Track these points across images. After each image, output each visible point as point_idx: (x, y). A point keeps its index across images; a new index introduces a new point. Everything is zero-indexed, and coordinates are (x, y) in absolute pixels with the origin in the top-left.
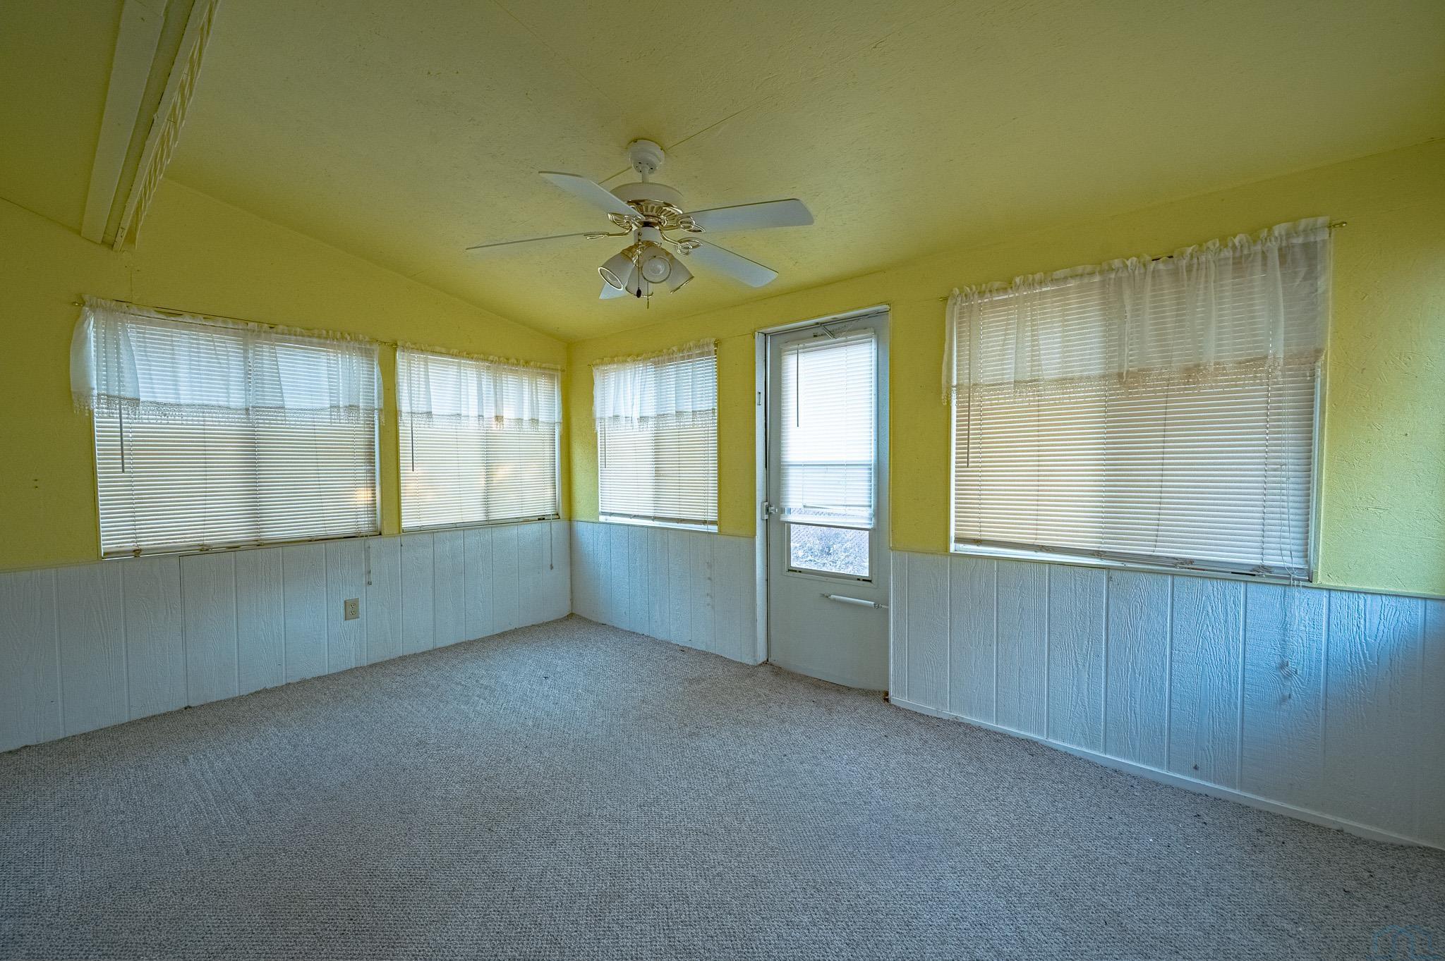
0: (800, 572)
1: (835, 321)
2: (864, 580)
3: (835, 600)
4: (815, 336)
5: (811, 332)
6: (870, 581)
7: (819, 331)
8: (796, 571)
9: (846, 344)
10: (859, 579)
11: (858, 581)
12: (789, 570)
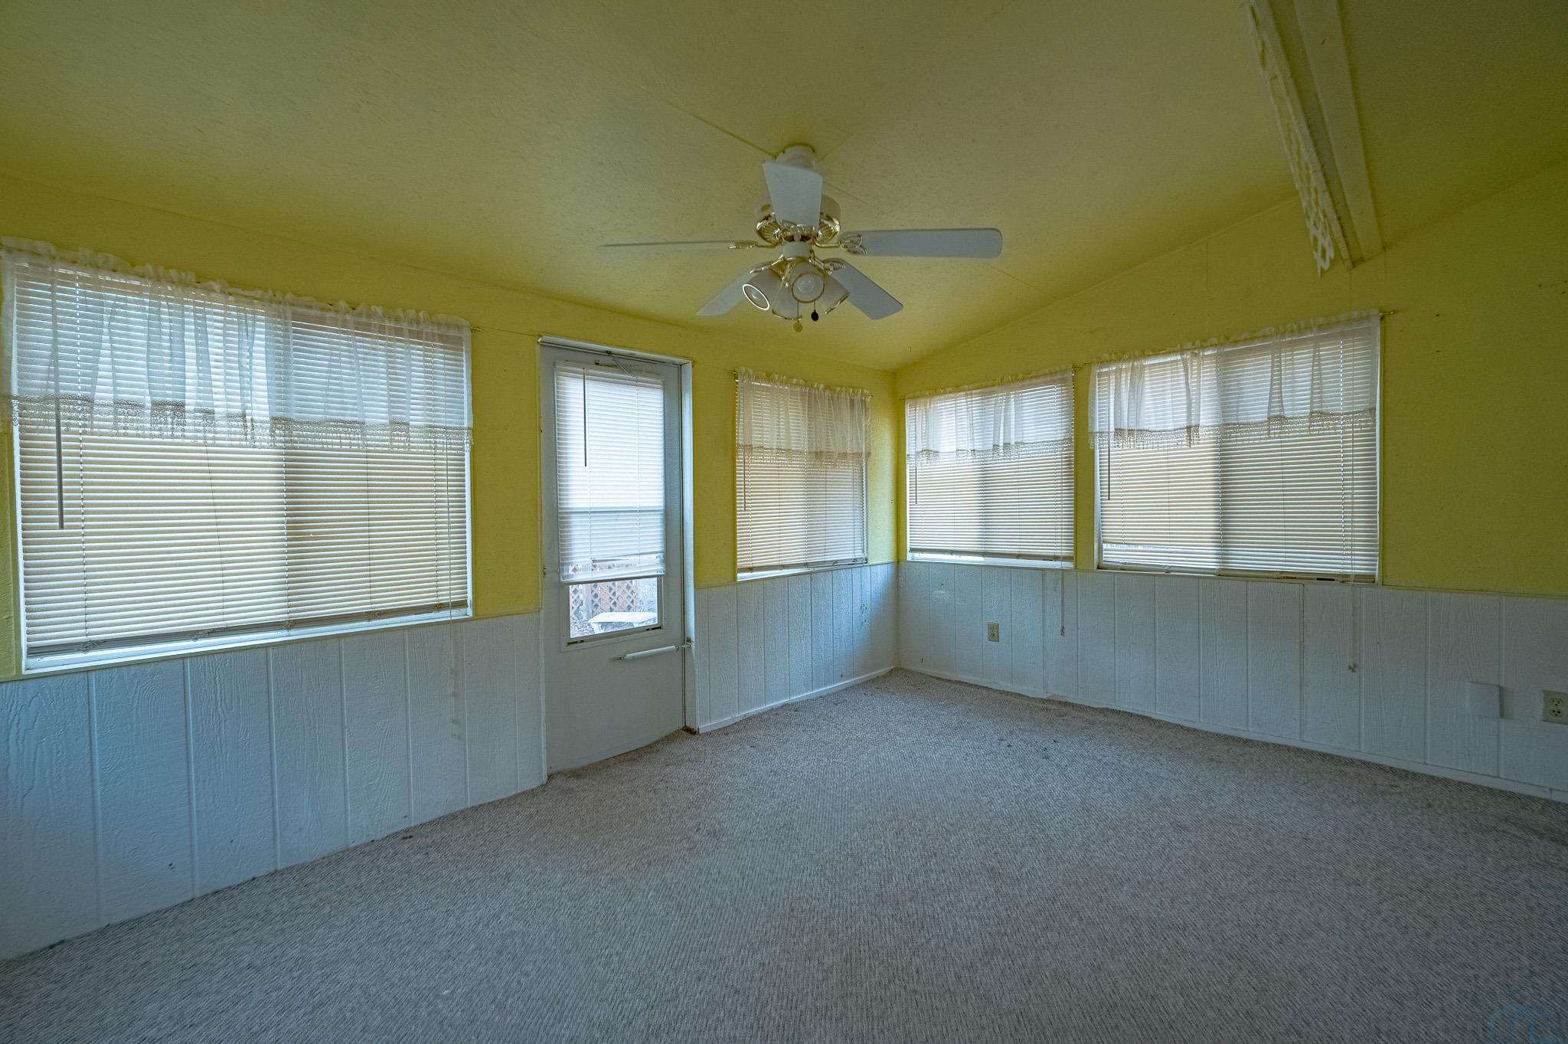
0: (582, 641)
1: (631, 357)
2: (653, 629)
3: (634, 659)
4: (597, 364)
5: (591, 358)
6: (660, 628)
7: (609, 360)
8: (576, 642)
9: (636, 384)
10: (648, 630)
11: (648, 632)
12: (569, 644)
